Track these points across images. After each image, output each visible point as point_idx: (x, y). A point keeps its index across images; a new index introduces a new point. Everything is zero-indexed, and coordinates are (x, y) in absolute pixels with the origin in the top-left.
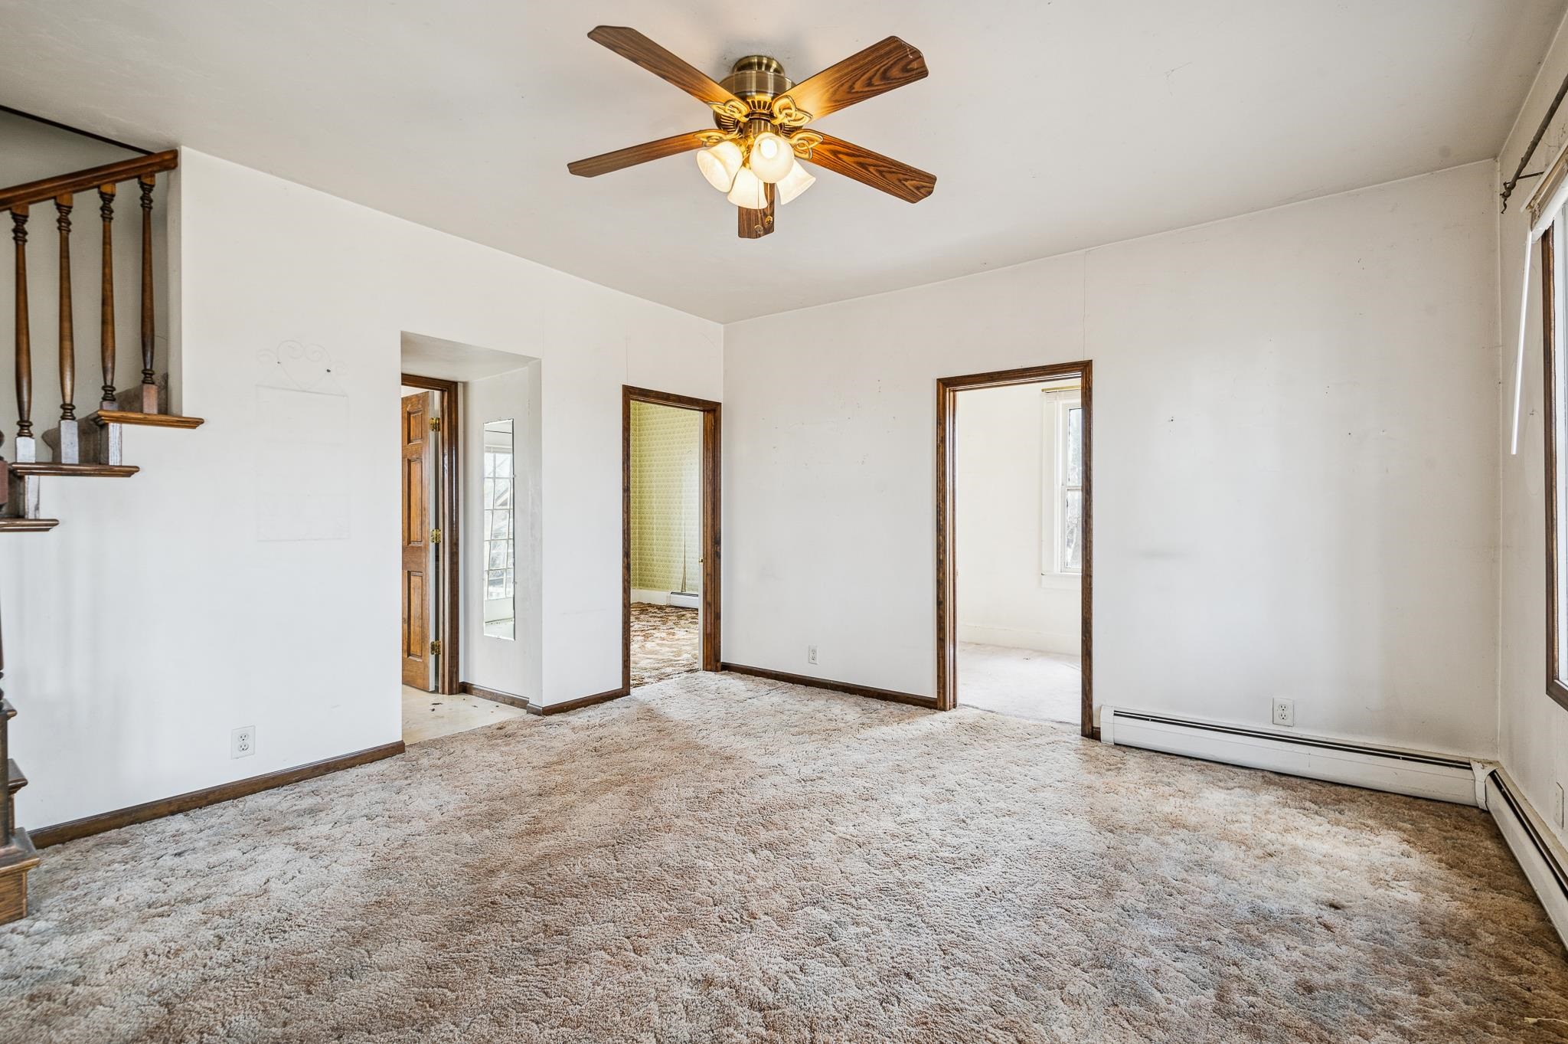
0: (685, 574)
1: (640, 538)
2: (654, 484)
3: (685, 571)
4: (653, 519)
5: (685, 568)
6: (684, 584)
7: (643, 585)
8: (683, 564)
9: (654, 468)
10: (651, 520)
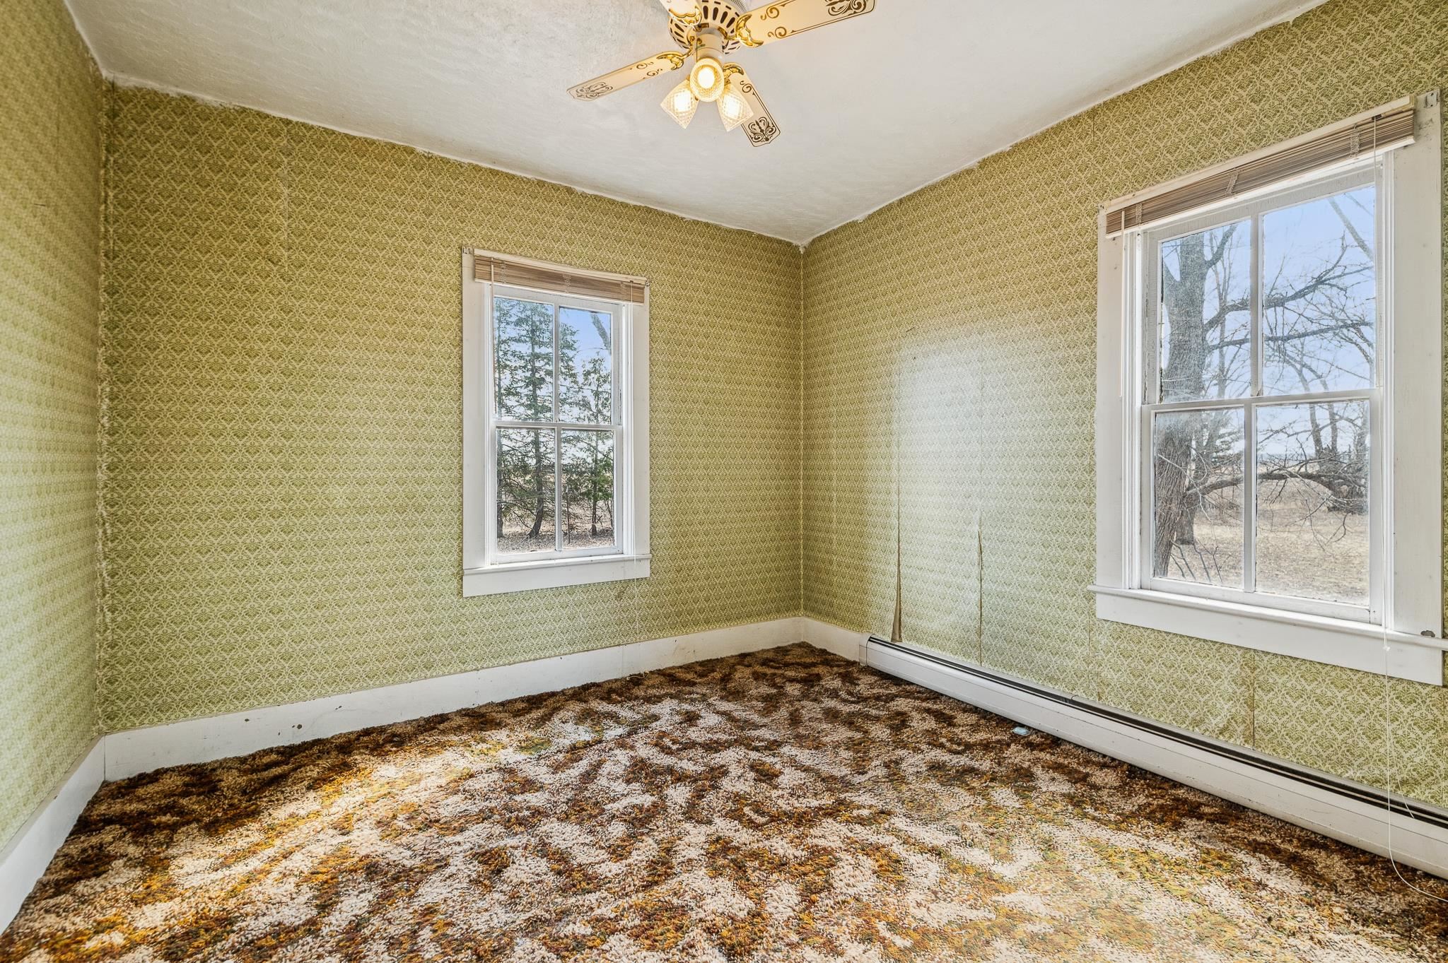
0: (899, 602)
1: (807, 517)
2: (833, 409)
3: (899, 595)
4: (831, 479)
5: (899, 588)
6: (898, 623)
7: (813, 610)
8: (895, 580)
9: (833, 377)
10: (827, 483)
